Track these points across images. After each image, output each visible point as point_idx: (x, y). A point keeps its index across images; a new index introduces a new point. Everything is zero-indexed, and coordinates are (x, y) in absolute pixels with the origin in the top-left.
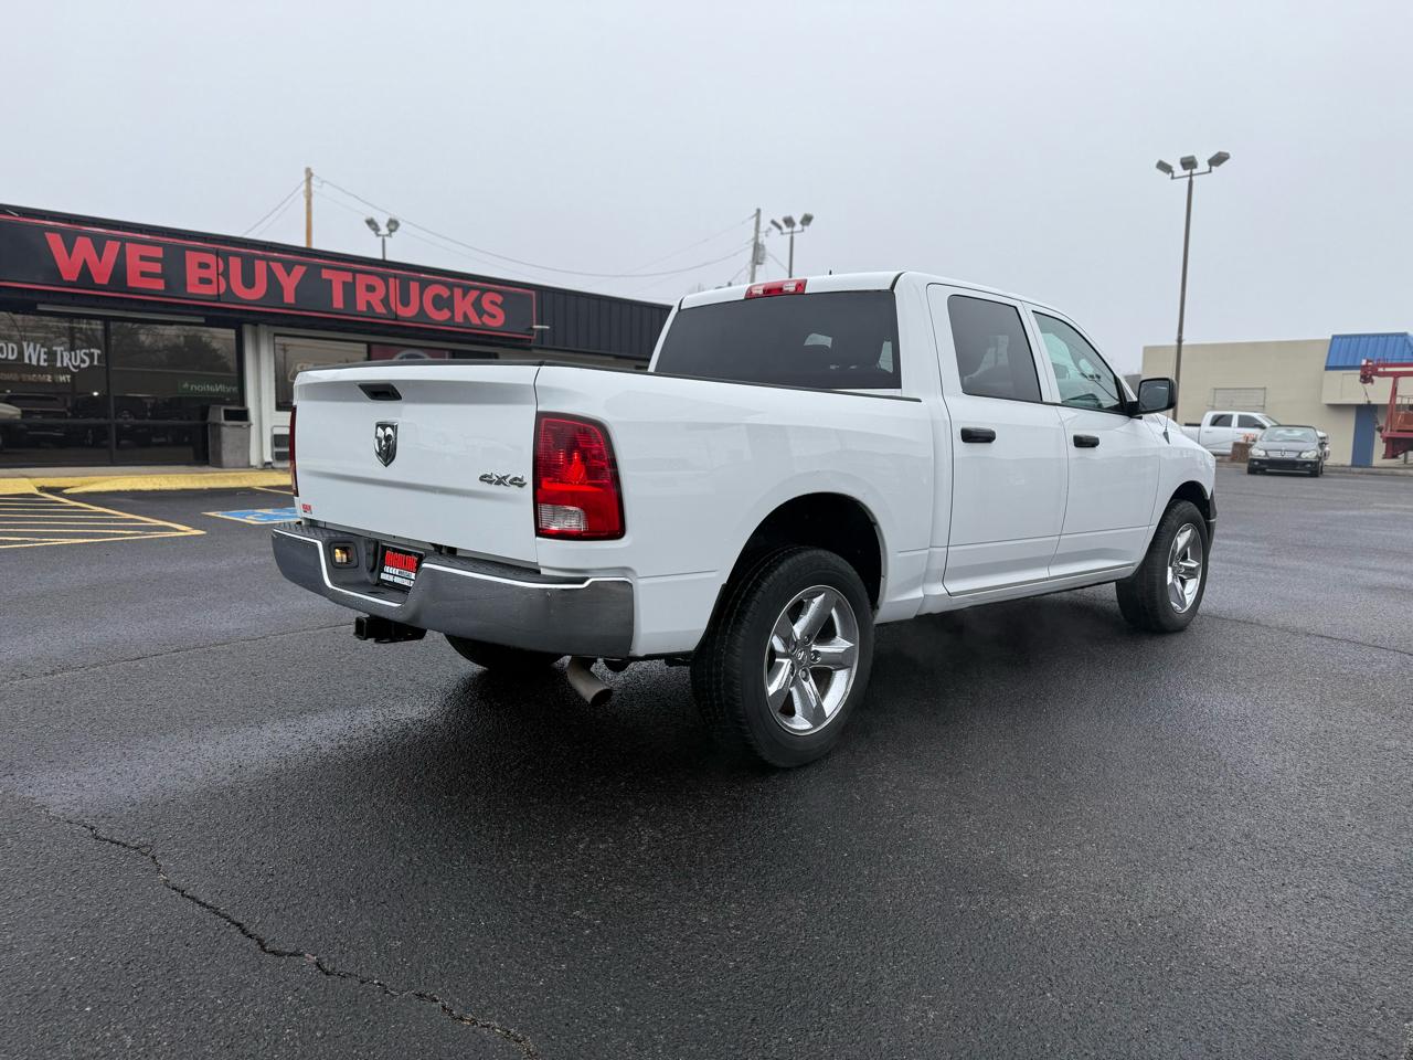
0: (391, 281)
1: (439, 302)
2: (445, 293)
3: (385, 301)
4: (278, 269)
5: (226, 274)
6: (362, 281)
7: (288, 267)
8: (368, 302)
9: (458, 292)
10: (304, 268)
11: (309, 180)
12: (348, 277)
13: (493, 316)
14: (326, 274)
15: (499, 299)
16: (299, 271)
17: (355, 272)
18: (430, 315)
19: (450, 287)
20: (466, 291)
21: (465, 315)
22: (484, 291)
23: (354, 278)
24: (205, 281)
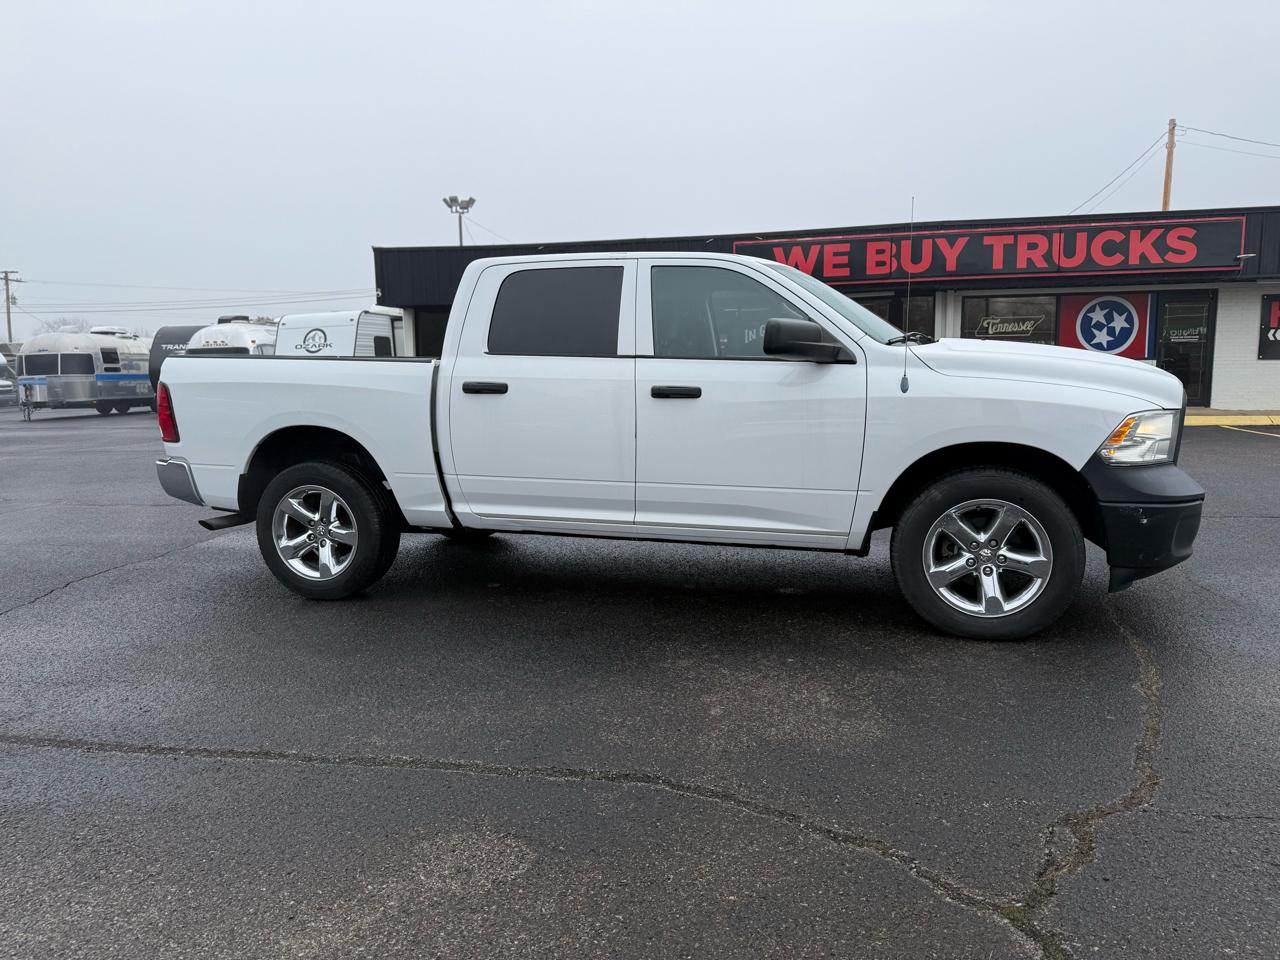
0: (1056, 236)
1: (1109, 249)
2: (1118, 237)
3: (1048, 257)
4: (942, 243)
5: (898, 256)
6: (1023, 240)
7: (952, 240)
8: (1029, 260)
9: (1135, 235)
10: (967, 238)
11: (1172, 131)
12: (1010, 240)
13: (1183, 253)
14: (987, 241)
15: (1191, 233)
16: (962, 242)
17: (1016, 234)
18: (1100, 263)
19: (1126, 231)
20: (1145, 231)
21: (1143, 257)
22: (1169, 228)
23: (1016, 241)
24: (881, 264)
